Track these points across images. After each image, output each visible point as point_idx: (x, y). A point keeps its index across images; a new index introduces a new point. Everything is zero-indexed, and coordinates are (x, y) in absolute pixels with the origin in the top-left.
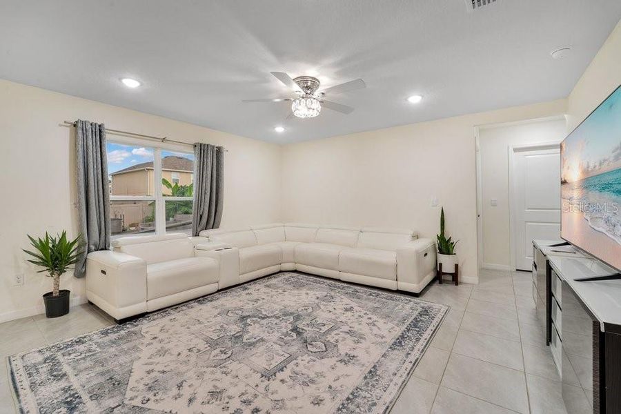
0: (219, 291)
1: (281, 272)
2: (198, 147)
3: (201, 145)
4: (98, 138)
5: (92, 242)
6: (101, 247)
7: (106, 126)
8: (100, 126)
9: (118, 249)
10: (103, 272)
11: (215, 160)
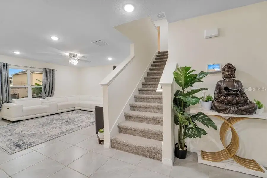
0: (49, 115)
1: (75, 110)
2: (44, 69)
3: (45, 69)
4: (6, 67)
5: (3, 100)
6: (7, 102)
7: (9, 63)
8: (6, 64)
9: (13, 102)
10: (8, 108)
11: (51, 74)
